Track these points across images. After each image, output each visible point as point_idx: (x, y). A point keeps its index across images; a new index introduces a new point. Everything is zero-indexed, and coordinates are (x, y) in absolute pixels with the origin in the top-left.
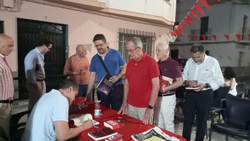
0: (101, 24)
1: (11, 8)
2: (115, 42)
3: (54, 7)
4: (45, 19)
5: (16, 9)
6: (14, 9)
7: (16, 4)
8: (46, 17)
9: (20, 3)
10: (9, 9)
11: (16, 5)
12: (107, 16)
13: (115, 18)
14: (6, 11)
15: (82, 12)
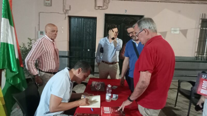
0: (179, 12)
1: (101, 7)
2: (195, 28)
3: (134, 1)
4: (125, 13)
5: (105, 7)
6: (103, 8)
7: (105, 3)
8: (125, 11)
9: (107, 2)
10: (100, 8)
11: (105, 5)
12: (187, 3)
13: (199, 4)
14: (99, 10)
15: (159, 2)
